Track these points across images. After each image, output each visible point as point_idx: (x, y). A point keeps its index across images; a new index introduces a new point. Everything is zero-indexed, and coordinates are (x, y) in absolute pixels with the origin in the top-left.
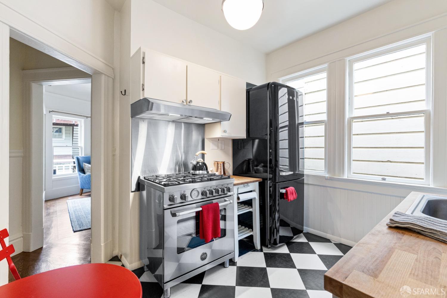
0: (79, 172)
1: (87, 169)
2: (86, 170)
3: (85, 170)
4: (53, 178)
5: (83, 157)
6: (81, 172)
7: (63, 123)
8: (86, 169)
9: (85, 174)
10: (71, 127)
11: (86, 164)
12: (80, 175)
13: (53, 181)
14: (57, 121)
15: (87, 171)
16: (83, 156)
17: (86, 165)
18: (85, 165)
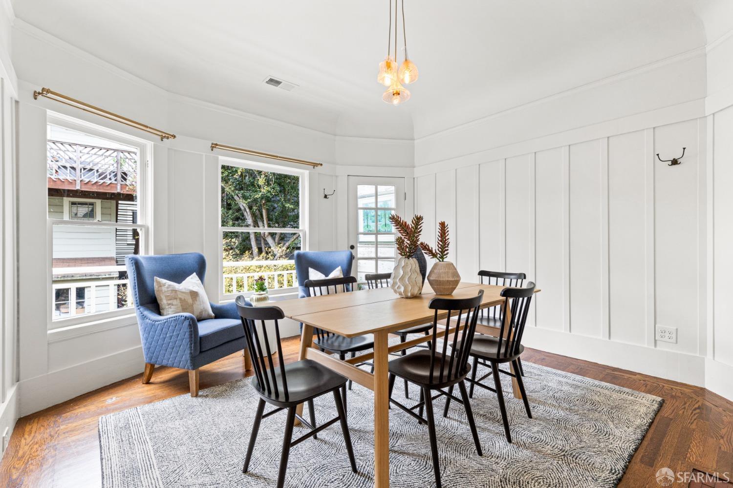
0: (142, 309)
1: (167, 296)
2: (163, 302)
3: (161, 300)
4: (49, 332)
5: (150, 258)
6: (148, 309)
7: (96, 191)
8: (163, 297)
9: (160, 314)
10: (114, 202)
11: (164, 281)
12: (144, 317)
13: (49, 344)
14: (83, 187)
15: (169, 304)
16: (151, 254)
17: (164, 285)
18: (160, 285)
